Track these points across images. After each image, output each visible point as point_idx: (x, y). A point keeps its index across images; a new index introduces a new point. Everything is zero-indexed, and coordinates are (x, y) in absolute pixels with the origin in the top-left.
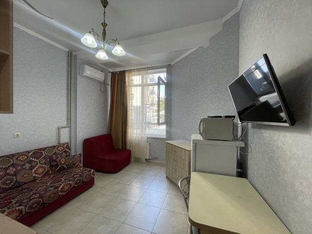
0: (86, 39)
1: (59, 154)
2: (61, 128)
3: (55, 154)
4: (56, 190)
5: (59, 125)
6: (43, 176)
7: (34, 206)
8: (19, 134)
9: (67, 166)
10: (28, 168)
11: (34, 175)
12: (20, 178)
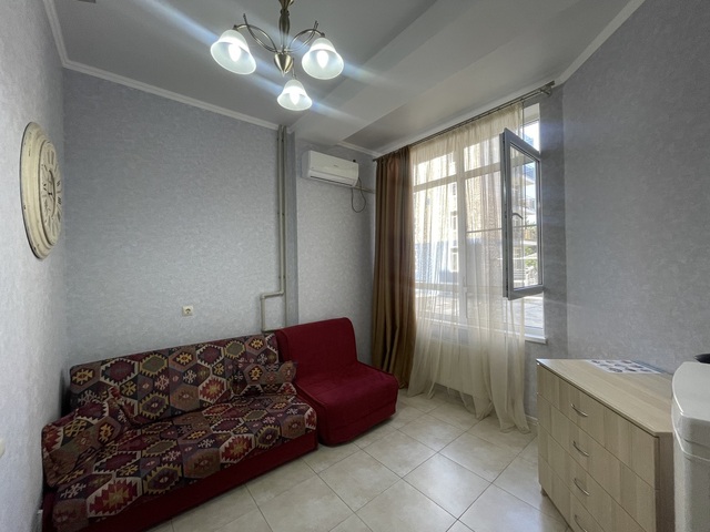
0: (225, 45)
1: (253, 356)
2: (266, 297)
3: (244, 355)
4: (215, 449)
5: (263, 291)
6: (217, 403)
7: (162, 481)
8: (191, 307)
9: (263, 386)
10: (191, 380)
11: (201, 397)
12: (174, 400)
